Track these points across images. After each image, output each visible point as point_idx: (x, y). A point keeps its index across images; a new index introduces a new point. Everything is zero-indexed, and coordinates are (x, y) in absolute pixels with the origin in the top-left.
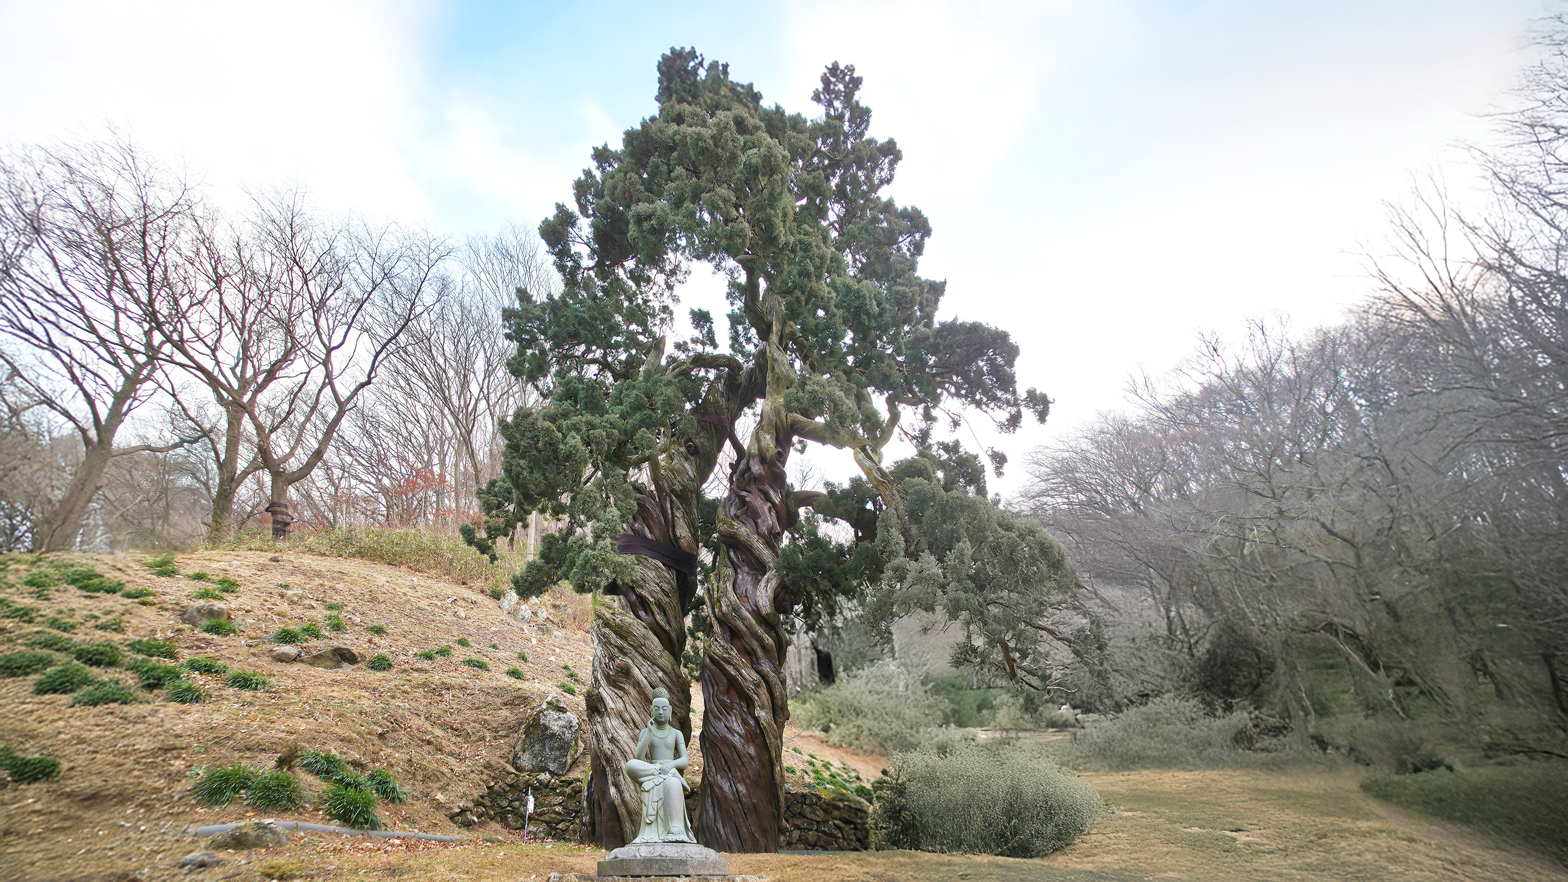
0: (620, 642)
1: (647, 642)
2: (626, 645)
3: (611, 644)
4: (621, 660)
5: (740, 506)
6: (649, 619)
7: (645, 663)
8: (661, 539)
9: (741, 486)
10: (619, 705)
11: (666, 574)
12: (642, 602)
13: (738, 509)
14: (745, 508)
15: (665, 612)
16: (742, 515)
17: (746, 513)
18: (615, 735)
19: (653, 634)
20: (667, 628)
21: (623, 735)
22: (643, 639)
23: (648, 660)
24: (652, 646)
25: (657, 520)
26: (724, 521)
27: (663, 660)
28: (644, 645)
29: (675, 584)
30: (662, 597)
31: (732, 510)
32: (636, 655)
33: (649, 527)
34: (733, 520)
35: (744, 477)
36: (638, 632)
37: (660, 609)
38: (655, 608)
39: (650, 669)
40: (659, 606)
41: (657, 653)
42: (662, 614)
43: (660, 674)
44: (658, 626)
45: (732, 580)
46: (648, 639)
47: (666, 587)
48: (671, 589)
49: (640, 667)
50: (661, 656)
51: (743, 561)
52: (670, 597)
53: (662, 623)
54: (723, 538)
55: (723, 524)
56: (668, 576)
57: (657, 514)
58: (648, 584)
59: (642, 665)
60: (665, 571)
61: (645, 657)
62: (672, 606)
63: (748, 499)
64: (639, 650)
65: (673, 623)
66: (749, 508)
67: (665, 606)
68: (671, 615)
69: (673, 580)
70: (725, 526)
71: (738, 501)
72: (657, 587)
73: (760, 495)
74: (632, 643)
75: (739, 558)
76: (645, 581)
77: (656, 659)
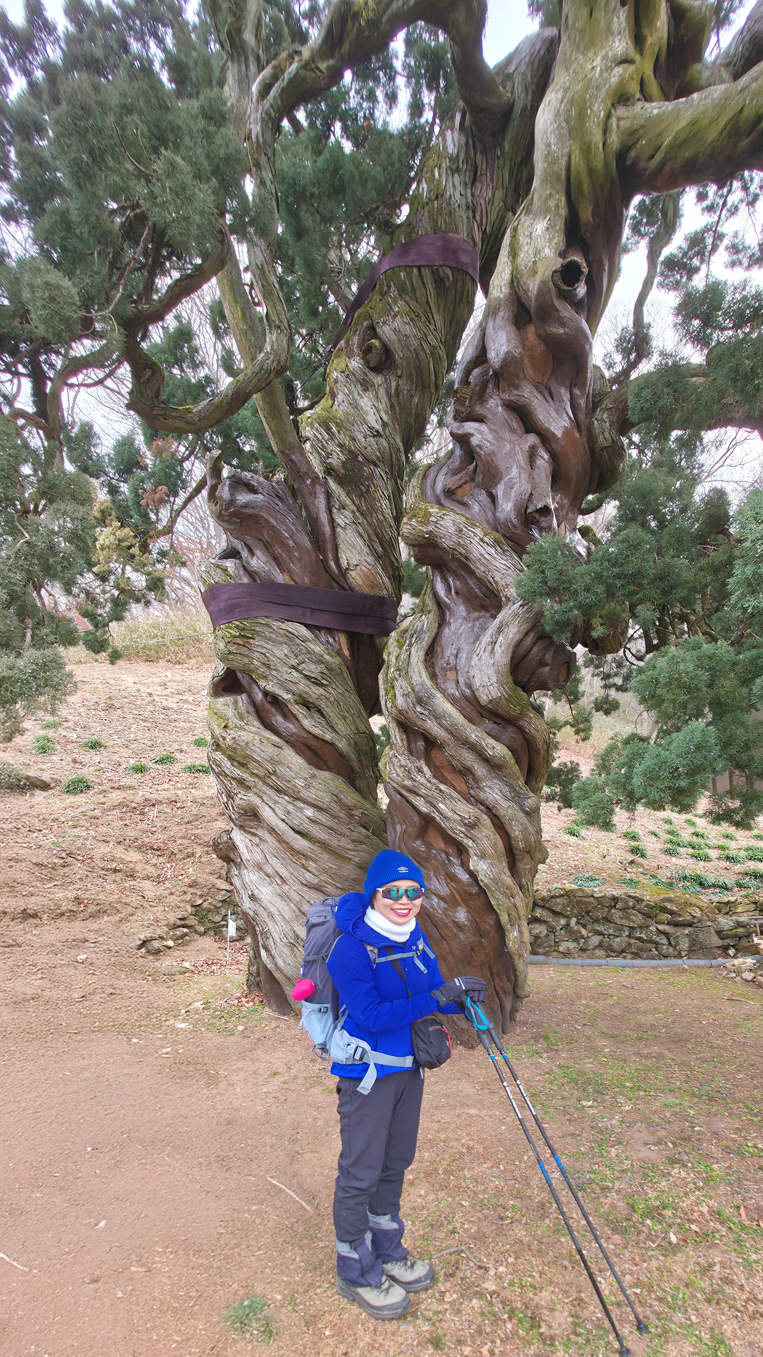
0: (237, 772)
1: (281, 769)
2: (245, 776)
3: (226, 775)
4: (242, 798)
5: (461, 462)
6: (292, 728)
7: (280, 800)
8: (307, 580)
9: (463, 409)
10: (256, 855)
11: (312, 646)
12: (275, 701)
13: (455, 473)
14: (471, 467)
15: (320, 711)
16: (460, 486)
17: (473, 480)
18: (256, 892)
19: (298, 751)
20: (328, 736)
21: (266, 892)
22: (272, 764)
23: (286, 794)
24: (288, 774)
25: (291, 542)
26: (413, 509)
27: (313, 791)
28: (275, 773)
29: (335, 661)
30: (307, 689)
31: (441, 479)
32: (265, 788)
33: (277, 560)
34: (439, 503)
35: (468, 383)
36: (263, 755)
37: (309, 708)
38: (297, 710)
39: (290, 807)
40: (307, 704)
41: (300, 783)
42: (317, 715)
43: (310, 812)
44: (310, 736)
45: (427, 639)
46: (281, 763)
47: (313, 669)
48: (325, 671)
49: (273, 806)
50: (308, 786)
51: (457, 593)
52: (325, 685)
53: (317, 731)
54: (417, 549)
55: (410, 519)
56: (318, 649)
57: (289, 530)
58: (276, 670)
59: (276, 802)
60: (309, 641)
61: (279, 791)
62: (332, 699)
63: (475, 441)
64: (268, 781)
65: (341, 726)
66: (479, 464)
67: (317, 702)
68: (332, 714)
69: (333, 654)
70: (413, 522)
71: (458, 452)
72: (295, 674)
73: (509, 421)
74: (256, 772)
75: (450, 588)
76: (269, 667)
77: (299, 792)
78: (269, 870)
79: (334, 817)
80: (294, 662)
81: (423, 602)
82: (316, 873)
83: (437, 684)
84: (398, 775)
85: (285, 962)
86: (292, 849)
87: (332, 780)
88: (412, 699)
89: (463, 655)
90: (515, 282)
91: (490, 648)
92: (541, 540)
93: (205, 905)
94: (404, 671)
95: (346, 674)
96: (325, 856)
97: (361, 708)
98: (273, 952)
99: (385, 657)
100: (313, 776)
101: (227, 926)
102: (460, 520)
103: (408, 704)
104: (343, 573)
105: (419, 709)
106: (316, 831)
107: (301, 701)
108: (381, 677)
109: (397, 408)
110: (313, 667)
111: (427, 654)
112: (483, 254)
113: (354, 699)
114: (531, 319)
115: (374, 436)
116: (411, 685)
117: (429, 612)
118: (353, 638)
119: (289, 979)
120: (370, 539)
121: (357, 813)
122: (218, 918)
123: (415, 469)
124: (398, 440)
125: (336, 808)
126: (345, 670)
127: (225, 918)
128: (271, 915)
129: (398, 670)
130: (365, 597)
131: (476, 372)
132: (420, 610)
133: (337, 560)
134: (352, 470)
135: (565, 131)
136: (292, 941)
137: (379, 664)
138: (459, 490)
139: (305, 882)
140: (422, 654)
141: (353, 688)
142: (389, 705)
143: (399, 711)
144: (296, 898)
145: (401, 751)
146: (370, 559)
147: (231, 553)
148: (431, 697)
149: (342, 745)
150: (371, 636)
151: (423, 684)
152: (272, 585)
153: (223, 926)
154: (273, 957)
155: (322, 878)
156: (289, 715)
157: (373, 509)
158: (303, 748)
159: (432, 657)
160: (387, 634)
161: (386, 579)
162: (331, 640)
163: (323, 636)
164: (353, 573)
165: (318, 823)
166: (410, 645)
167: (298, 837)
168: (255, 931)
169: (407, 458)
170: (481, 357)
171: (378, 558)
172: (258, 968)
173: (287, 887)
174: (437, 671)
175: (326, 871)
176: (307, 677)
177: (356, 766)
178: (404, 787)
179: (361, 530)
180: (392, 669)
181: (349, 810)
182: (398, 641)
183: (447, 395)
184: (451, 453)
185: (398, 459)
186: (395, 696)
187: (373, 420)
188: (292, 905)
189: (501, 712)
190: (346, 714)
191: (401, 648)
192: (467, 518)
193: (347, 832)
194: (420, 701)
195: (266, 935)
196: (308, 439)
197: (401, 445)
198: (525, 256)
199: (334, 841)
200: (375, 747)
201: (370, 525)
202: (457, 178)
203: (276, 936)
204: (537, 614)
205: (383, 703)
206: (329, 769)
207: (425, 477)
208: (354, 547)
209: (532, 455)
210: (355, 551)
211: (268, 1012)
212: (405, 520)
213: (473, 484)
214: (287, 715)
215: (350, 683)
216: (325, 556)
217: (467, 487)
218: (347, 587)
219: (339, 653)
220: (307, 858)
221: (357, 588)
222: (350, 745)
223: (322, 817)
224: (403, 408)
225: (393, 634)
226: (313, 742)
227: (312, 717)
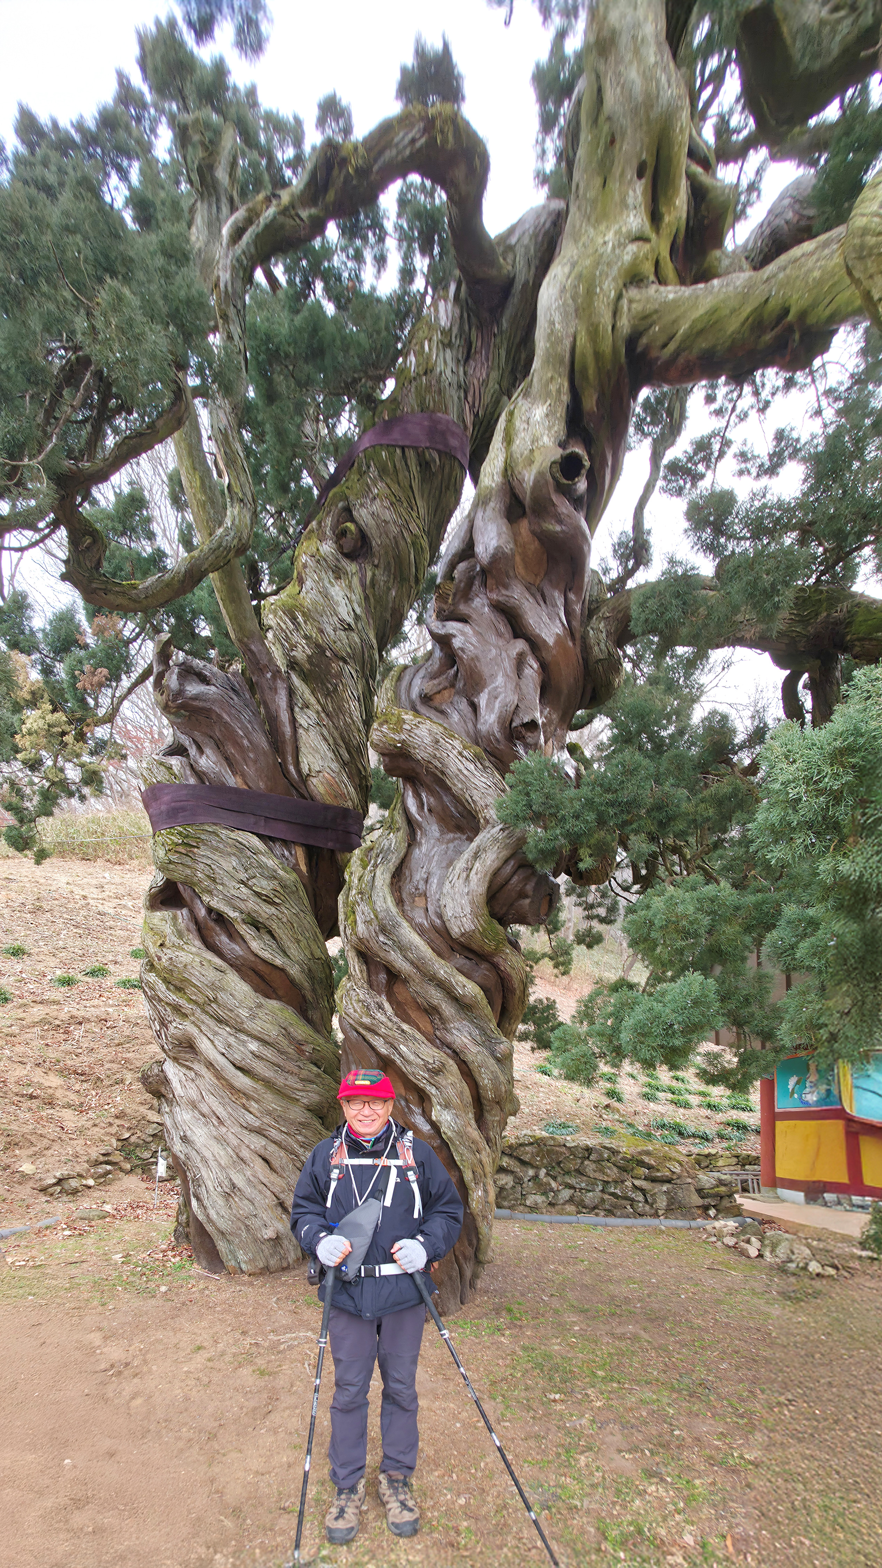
0: (173, 997)
1: (221, 996)
2: (182, 1002)
3: (161, 1000)
4: (178, 1027)
5: (441, 665)
6: (238, 949)
7: (220, 1031)
8: (262, 785)
9: (445, 607)
10: (190, 1091)
11: (264, 859)
12: (220, 919)
13: (433, 676)
14: (452, 672)
15: (270, 933)
16: (439, 692)
17: (453, 685)
18: (189, 1133)
19: (244, 977)
20: (279, 961)
21: (200, 1134)
22: (213, 990)
23: (227, 1025)
24: (231, 1002)
25: (245, 742)
26: (385, 714)
27: (259, 1022)
28: (215, 1000)
29: (291, 877)
30: (257, 908)
31: (417, 681)
32: (204, 1017)
33: (229, 761)
34: (414, 709)
35: (452, 579)
36: (203, 979)
37: (258, 929)
38: (244, 930)
39: (232, 1040)
40: (256, 924)
41: (244, 1013)
42: (267, 937)
43: (254, 1046)
44: (258, 960)
45: (394, 860)
46: (223, 989)
47: (265, 886)
48: (279, 889)
49: (212, 1037)
50: (253, 1017)
51: (430, 810)
52: (278, 904)
53: (266, 955)
54: (387, 759)
55: (381, 725)
56: (271, 862)
57: (244, 728)
58: (222, 884)
59: (216, 1034)
60: (262, 853)
61: (220, 1021)
62: (285, 920)
63: (457, 643)
64: (208, 1009)
65: (293, 950)
66: (461, 669)
67: (267, 923)
68: (284, 937)
69: (289, 869)
70: (385, 728)
71: (438, 653)
72: (244, 890)
73: (496, 624)
74: (194, 998)
75: (423, 804)
76: (214, 880)
77: (242, 1023)
78: (205, 1109)
79: (281, 1052)
80: (243, 876)
81: (392, 818)
82: (258, 1115)
83: (403, 911)
84: (355, 1011)
85: (218, 1214)
86: (231, 1087)
87: (281, 1010)
88: (375, 926)
89: (434, 881)
90: (508, 471)
91: (465, 874)
92: (526, 758)
93: (133, 1139)
94: (366, 894)
95: (302, 893)
96: (269, 1096)
97: (318, 930)
98: (205, 1202)
99: (347, 877)
100: (260, 1006)
101: (157, 1164)
102: (437, 729)
103: (370, 932)
104: (304, 779)
105: (382, 938)
106: (260, 1068)
107: (250, 920)
108: (341, 898)
109: (372, 600)
110: (264, 883)
111: (393, 877)
112: (474, 439)
113: (309, 920)
114: (524, 514)
115: (345, 630)
116: (374, 911)
117: (398, 830)
118: (312, 853)
119: (223, 1233)
120: (336, 743)
121: (308, 1048)
122: (146, 1155)
123: (389, 668)
124: (372, 635)
125: (284, 1043)
126: (301, 888)
127: (154, 1154)
128: (204, 1160)
129: (361, 893)
130: (326, 807)
131: (462, 566)
132: (388, 825)
133: (297, 764)
134: (318, 666)
135: (571, 310)
136: (228, 1190)
137: (339, 884)
138: (438, 696)
139: (245, 1125)
140: (388, 877)
141: (309, 908)
142: (348, 932)
143: (360, 939)
144: (235, 1142)
145: (360, 984)
146: (335, 766)
147: (176, 750)
148: (397, 925)
149: (294, 971)
150: (332, 852)
151: (387, 910)
152: (221, 789)
153: (153, 1163)
154: (205, 1208)
155: (265, 1120)
156: (235, 935)
157: (340, 709)
158: (250, 973)
159: (399, 881)
160: (351, 849)
161: (352, 790)
162: (286, 853)
163: (278, 849)
164: (314, 780)
165: (262, 1058)
166: (376, 866)
167: (239, 1073)
168: (186, 1177)
169: (381, 656)
170: (467, 550)
171: (344, 764)
172: (188, 1218)
173: (224, 1130)
174: (404, 896)
175: (269, 1113)
176: (258, 895)
177: (309, 995)
178: (362, 1025)
179: (326, 733)
180: (354, 892)
181: (299, 1045)
182: (362, 860)
183: (428, 590)
184: (430, 654)
185: (371, 657)
186: (355, 922)
187: (344, 612)
188: (229, 1150)
189: (474, 947)
190: (300, 937)
191: (364, 868)
192: (445, 728)
193: (296, 1070)
194: (383, 930)
195: (198, 1182)
196: (270, 628)
197: (374, 641)
198: (521, 443)
199: (280, 1080)
200: (331, 974)
201: (337, 728)
202: (449, 354)
203: (209, 1184)
204: (519, 839)
205: (341, 928)
206: (279, 998)
207: (399, 679)
208: (317, 751)
209: (520, 663)
210: (318, 756)
211: (197, 1269)
212: (375, 725)
213: (453, 691)
214: (233, 934)
215: (306, 902)
216: (284, 760)
217: (446, 693)
218: (306, 795)
219: (295, 868)
220: (248, 1097)
221: (318, 797)
222: (303, 971)
223: (268, 1053)
224: (379, 600)
225: (357, 851)
226: (261, 967)
227: (261, 939)
